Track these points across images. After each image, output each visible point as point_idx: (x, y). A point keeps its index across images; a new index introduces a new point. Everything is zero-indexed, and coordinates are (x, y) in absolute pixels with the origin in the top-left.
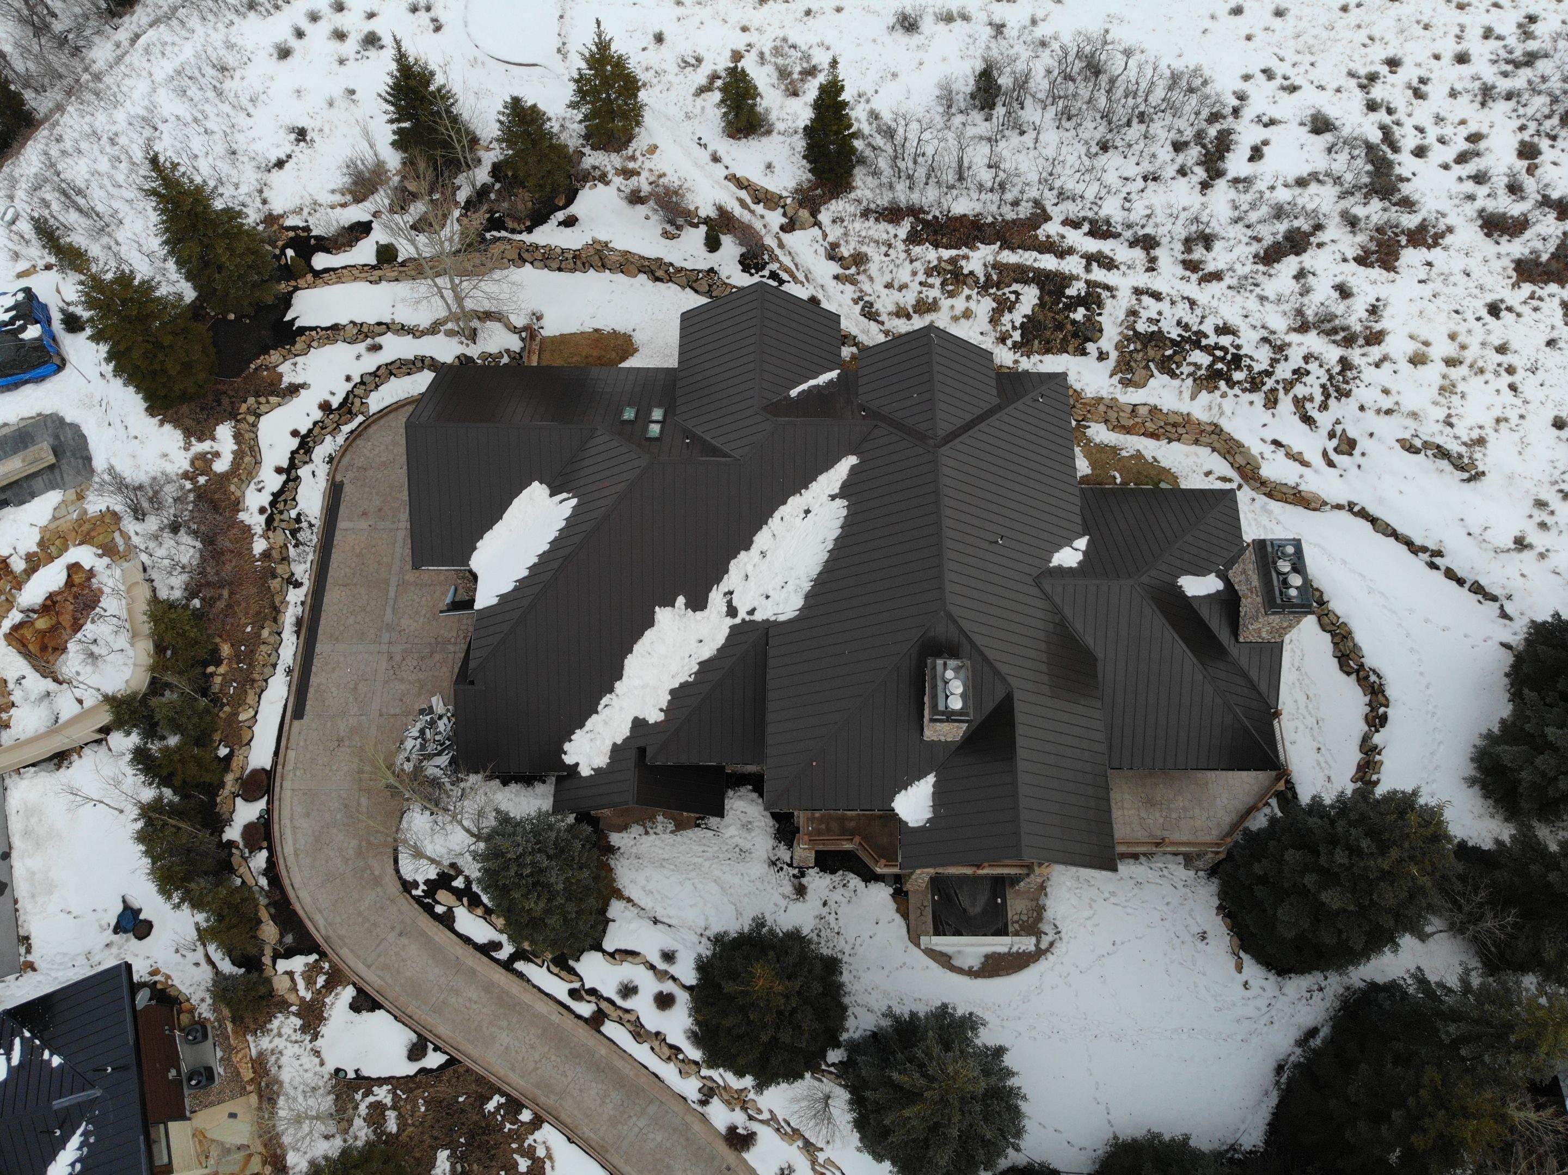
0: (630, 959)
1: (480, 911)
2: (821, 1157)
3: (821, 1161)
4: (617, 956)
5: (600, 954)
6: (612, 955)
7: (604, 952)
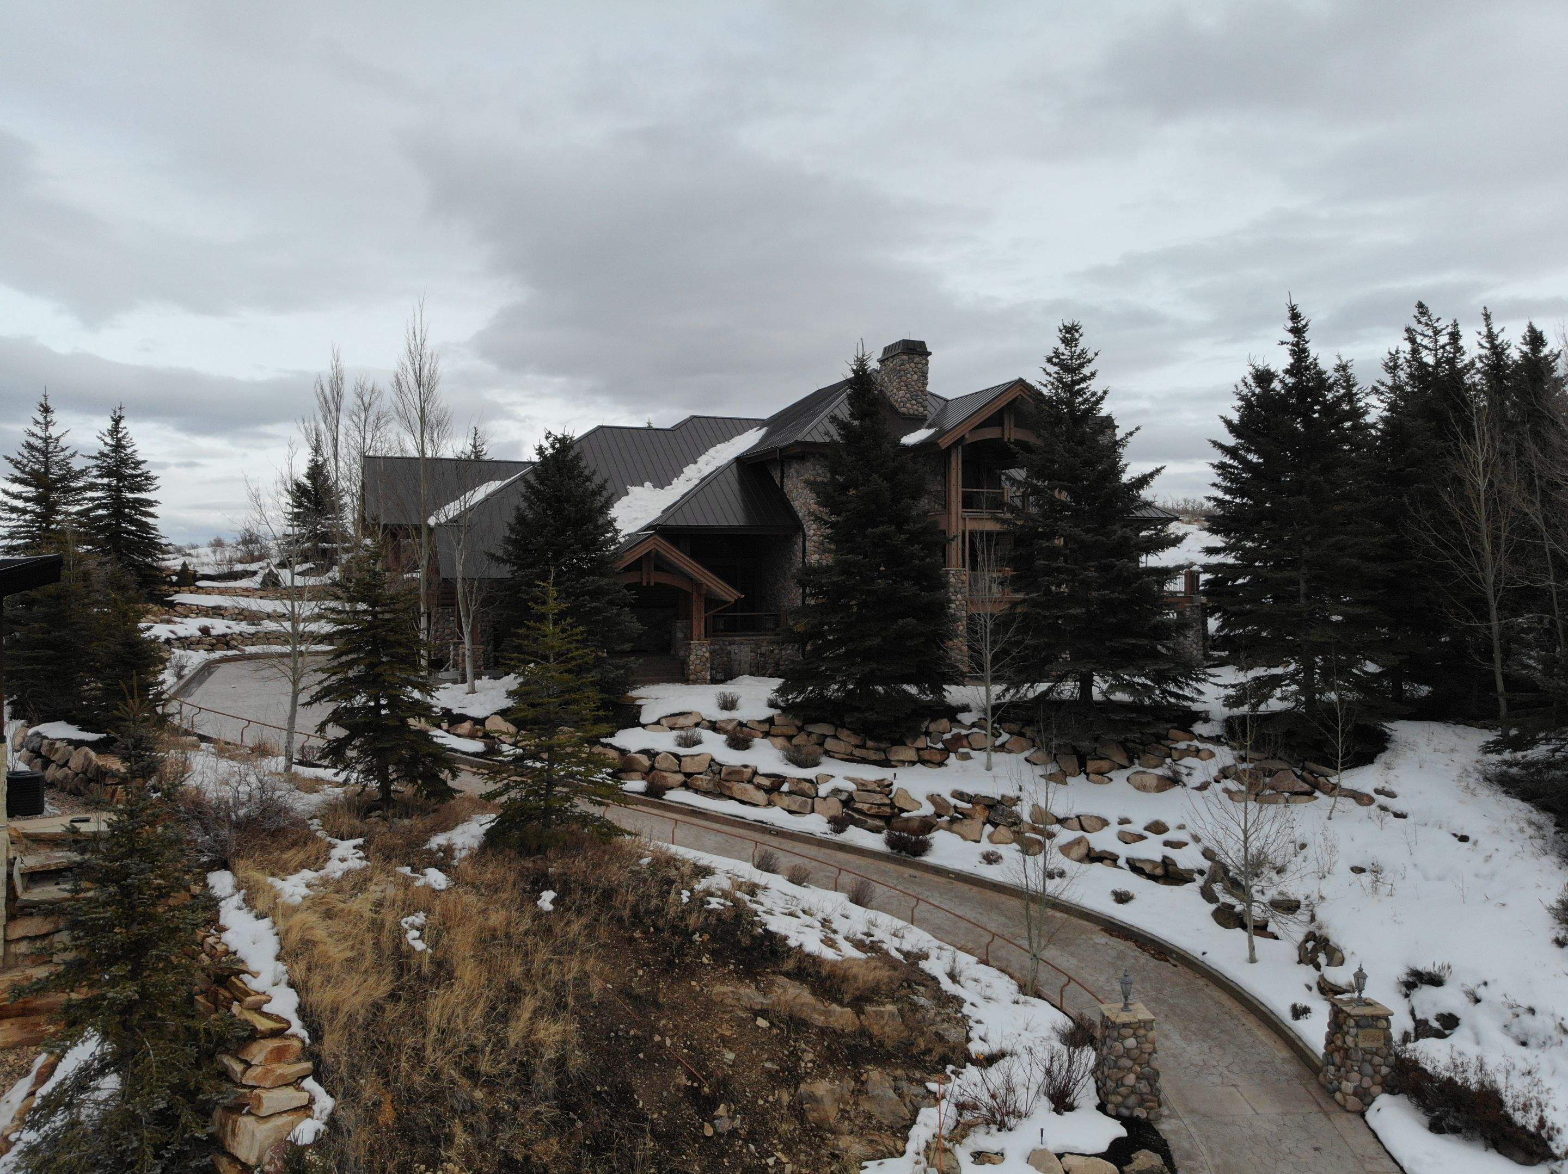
0: (681, 721)
1: (466, 727)
2: (1024, 811)
3: (1026, 817)
4: (663, 722)
5: (640, 728)
6: (658, 723)
7: (644, 726)
